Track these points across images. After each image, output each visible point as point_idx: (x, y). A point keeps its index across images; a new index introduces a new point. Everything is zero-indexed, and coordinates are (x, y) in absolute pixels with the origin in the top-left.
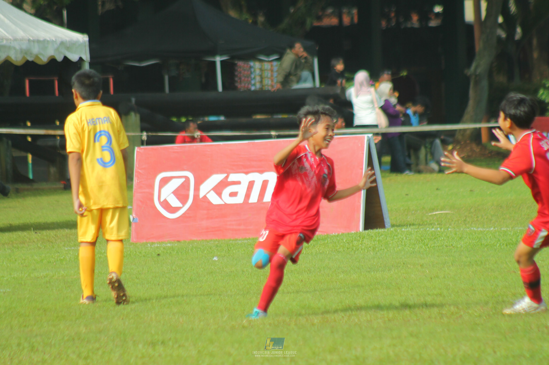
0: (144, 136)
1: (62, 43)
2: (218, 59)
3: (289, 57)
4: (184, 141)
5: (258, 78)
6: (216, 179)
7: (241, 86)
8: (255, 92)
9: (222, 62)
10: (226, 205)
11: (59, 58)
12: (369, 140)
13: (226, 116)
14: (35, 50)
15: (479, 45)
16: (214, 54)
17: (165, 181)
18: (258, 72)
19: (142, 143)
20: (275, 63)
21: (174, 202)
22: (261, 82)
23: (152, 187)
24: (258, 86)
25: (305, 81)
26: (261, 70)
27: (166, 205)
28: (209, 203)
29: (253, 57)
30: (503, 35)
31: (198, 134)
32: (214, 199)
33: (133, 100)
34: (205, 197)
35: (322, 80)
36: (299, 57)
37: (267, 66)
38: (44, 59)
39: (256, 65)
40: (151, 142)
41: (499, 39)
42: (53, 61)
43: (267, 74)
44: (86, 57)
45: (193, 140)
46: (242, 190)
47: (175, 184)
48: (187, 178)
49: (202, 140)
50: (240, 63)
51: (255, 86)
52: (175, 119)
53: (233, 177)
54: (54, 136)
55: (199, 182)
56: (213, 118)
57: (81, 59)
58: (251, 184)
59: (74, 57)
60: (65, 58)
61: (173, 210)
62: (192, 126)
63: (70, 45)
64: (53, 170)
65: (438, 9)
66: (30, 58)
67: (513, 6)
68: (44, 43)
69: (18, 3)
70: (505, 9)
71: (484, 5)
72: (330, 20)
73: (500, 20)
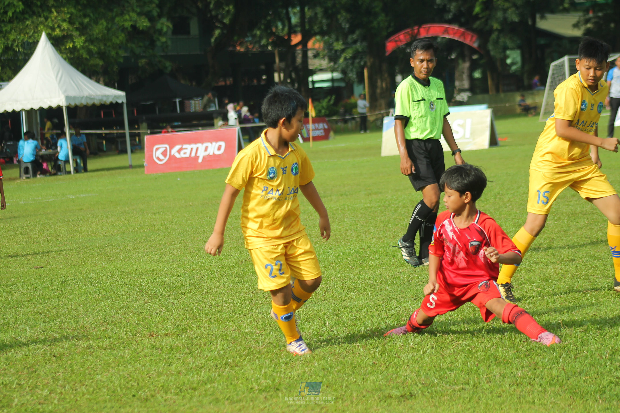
0: (149, 131)
1: (115, 96)
2: (177, 100)
3: (206, 98)
4: (165, 132)
5: (193, 107)
6: (178, 147)
7: (187, 110)
8: (193, 113)
9: (179, 102)
10: (182, 158)
11: (114, 102)
12: (238, 130)
13: (182, 121)
14: (105, 99)
16: (176, 97)
17: (157, 149)
18: (193, 105)
19: (148, 134)
20: (200, 101)
21: (162, 157)
22: (195, 108)
23: (152, 151)
24: (194, 110)
25: (213, 107)
26: (195, 104)
27: (158, 158)
28: (176, 157)
29: (191, 98)
31: (170, 130)
32: (178, 156)
33: (144, 118)
34: (174, 155)
35: (220, 106)
36: (210, 98)
37: (197, 102)
38: (108, 102)
39: (193, 102)
40: (152, 133)
42: (111, 103)
43: (197, 105)
44: (125, 101)
45: (168, 132)
46: (188, 151)
47: (161, 150)
48: (166, 148)
49: (172, 132)
50: (186, 102)
51: (192, 110)
52: (161, 125)
53: (185, 146)
54: (113, 133)
55: (171, 148)
56: (176, 124)
57: (123, 103)
58: (192, 149)
59: (120, 101)
60: (117, 102)
61: (161, 160)
62: (168, 127)
63: (119, 97)
64: (113, 147)
65: (264, 77)
66: (103, 103)
67: (293, 75)
68: (108, 96)
69: (98, 81)
70: (290, 77)
71: (282, 75)
72: (222, 83)
73: (289, 81)
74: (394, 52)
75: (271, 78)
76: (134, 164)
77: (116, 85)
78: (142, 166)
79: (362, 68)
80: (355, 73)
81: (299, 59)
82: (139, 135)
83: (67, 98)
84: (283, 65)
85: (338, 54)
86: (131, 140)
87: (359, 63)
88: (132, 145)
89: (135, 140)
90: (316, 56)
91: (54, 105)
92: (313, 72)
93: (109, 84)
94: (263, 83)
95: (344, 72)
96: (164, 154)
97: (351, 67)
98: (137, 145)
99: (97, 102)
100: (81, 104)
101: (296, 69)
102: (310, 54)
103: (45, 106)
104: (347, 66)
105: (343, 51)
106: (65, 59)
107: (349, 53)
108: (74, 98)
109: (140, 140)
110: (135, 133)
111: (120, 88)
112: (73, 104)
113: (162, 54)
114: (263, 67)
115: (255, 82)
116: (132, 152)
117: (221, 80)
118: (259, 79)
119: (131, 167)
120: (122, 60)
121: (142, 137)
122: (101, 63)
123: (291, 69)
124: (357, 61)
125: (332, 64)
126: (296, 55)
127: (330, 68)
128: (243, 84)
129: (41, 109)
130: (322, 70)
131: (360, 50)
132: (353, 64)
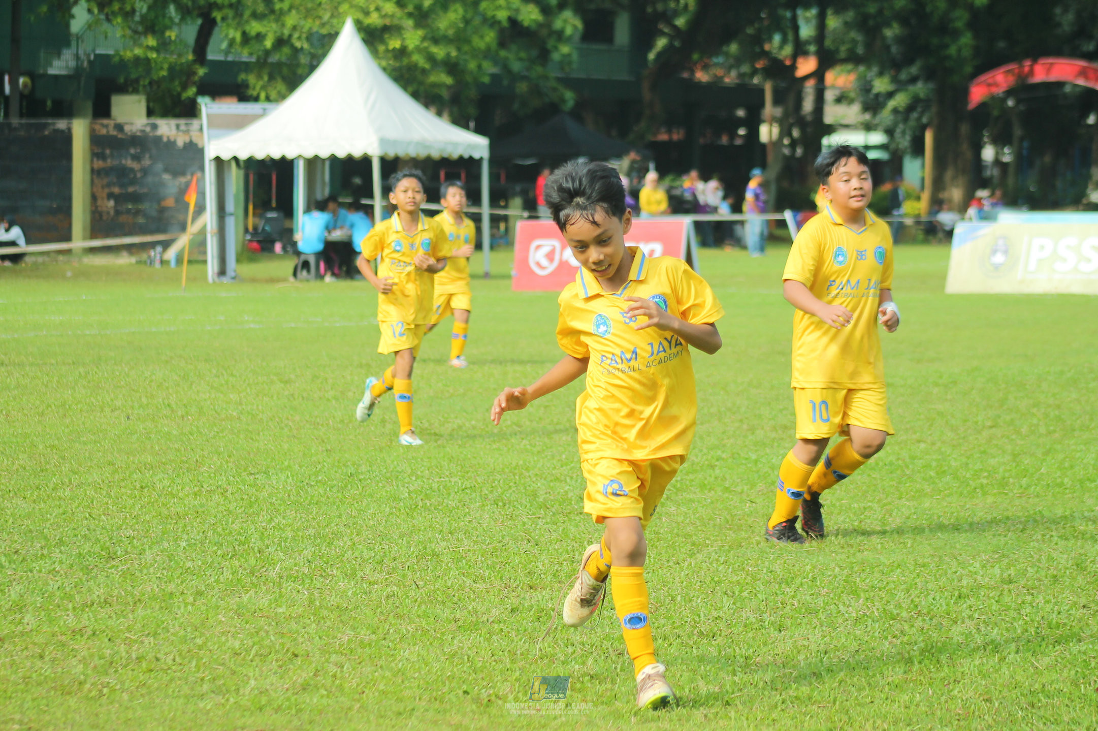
0: (525, 214)
1: (469, 145)
11: (466, 156)
14: (449, 149)
15: (770, 158)
17: (538, 247)
19: (524, 218)
21: (544, 262)
23: (528, 251)
27: (538, 264)
28: (570, 265)
30: (786, 151)
32: (574, 262)
33: (518, 188)
34: (566, 261)
38: (455, 155)
40: (529, 218)
41: (785, 156)
42: (461, 158)
44: (486, 155)
47: (545, 250)
48: (554, 247)
57: (481, 159)
59: (476, 156)
60: (471, 158)
61: (543, 268)
63: (475, 147)
65: (742, 132)
66: (445, 155)
67: (796, 133)
68: (456, 145)
69: (439, 114)
70: (790, 134)
71: (776, 130)
72: (663, 137)
73: (786, 141)
74: (983, 106)
75: (754, 133)
76: (493, 271)
77: (472, 124)
78: (507, 277)
79: (923, 128)
80: (908, 138)
81: (808, 105)
82: (505, 218)
83: (383, 141)
84: (778, 111)
85: (881, 99)
86: (492, 227)
87: (919, 119)
88: (492, 237)
89: (498, 228)
90: (839, 100)
91: (357, 153)
92: (830, 130)
93: (460, 121)
94: (738, 142)
95: (889, 132)
96: (550, 256)
97: (901, 126)
98: (501, 237)
99: (436, 154)
100: (407, 154)
101: (801, 122)
102: (829, 95)
103: (341, 154)
104: (895, 125)
105: (890, 95)
106: (384, 69)
107: (900, 100)
108: (395, 143)
109: (507, 229)
110: (499, 215)
111: (479, 130)
112: (391, 153)
113: (559, 75)
114: (741, 113)
115: (724, 140)
116: (492, 247)
117: (663, 130)
118: (733, 135)
119: (487, 276)
120: (486, 80)
121: (511, 223)
122: (448, 80)
123: (791, 120)
124: (915, 115)
125: (867, 116)
126: (803, 95)
127: (862, 124)
128: (701, 141)
129: (333, 159)
130: (847, 126)
131: (922, 95)
132: (906, 120)
